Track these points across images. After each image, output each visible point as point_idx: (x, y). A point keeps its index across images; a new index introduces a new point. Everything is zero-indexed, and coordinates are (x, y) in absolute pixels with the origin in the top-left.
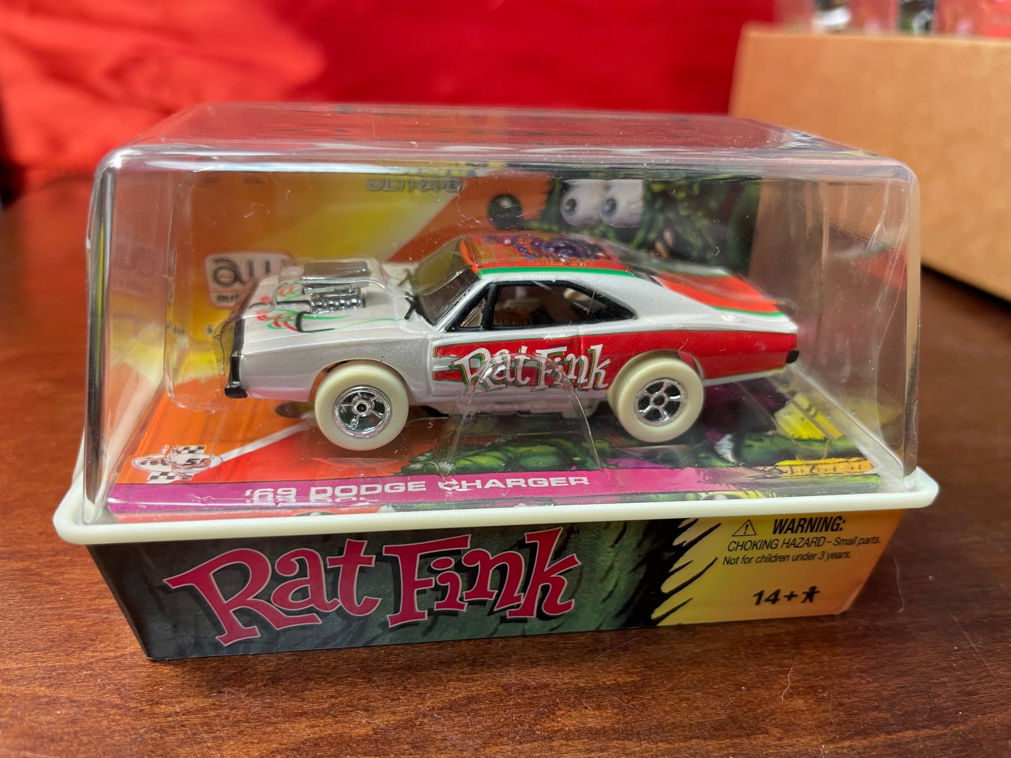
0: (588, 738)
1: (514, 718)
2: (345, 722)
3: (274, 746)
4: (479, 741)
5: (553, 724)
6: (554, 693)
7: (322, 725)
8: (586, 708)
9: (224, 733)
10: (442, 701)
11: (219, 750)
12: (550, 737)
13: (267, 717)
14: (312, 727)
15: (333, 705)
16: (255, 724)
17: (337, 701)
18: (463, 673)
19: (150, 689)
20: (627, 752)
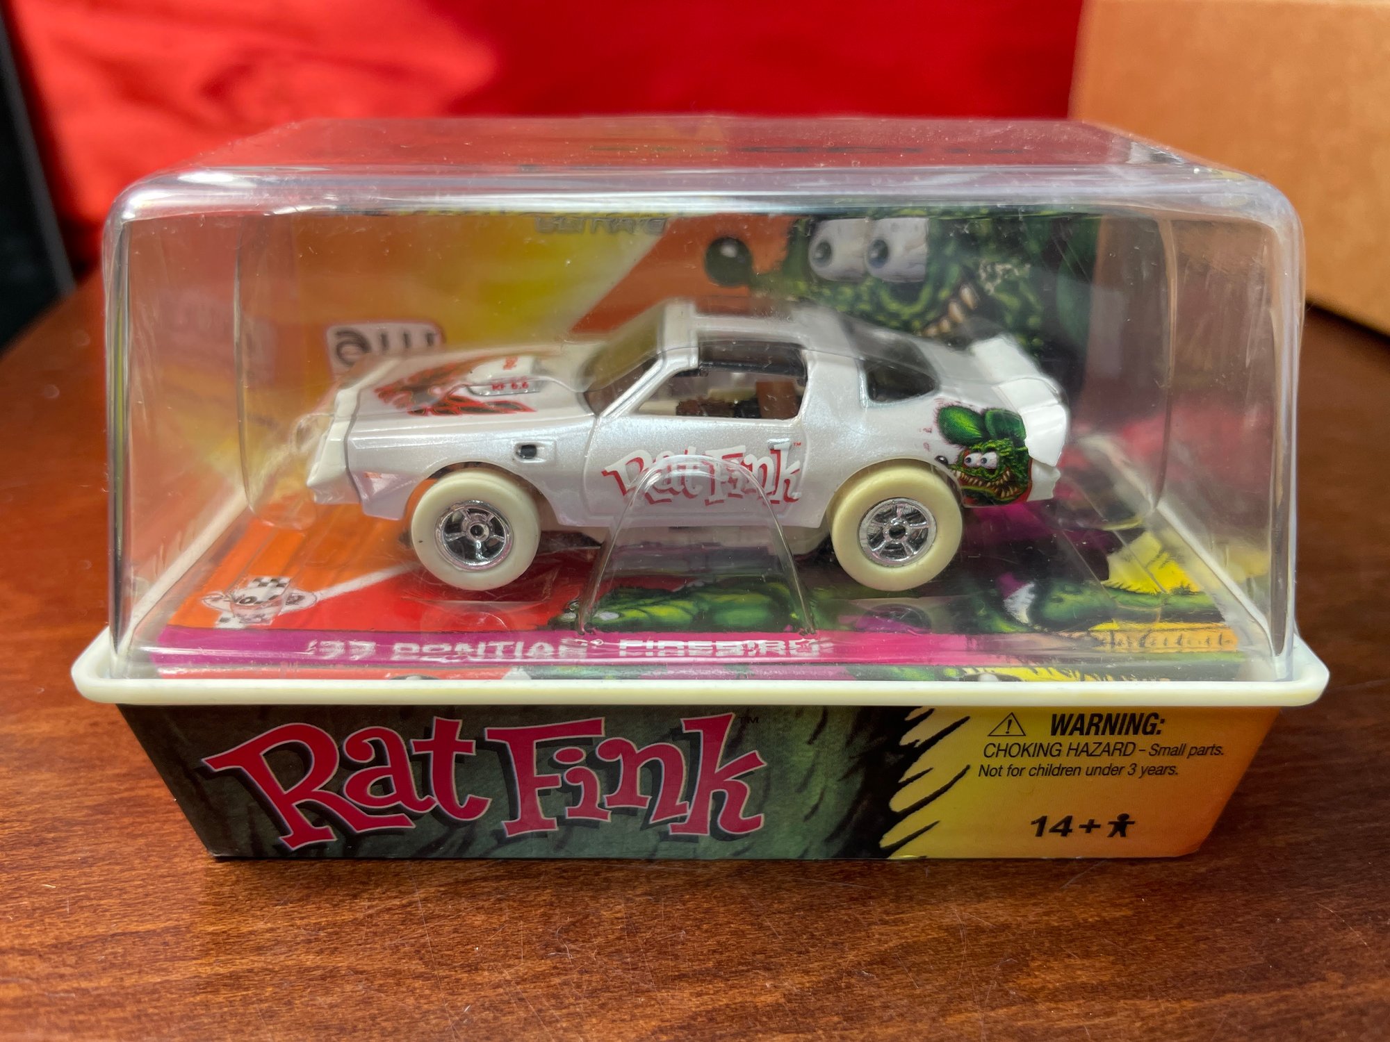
0: (1083, 998)
1: (974, 974)
2: (742, 987)
3: (653, 1023)
4: (935, 1008)
5: (1030, 980)
6: (1019, 937)
7: (711, 992)
8: (1069, 956)
9: (580, 1007)
10: (867, 953)
11: (580, 1032)
12: (1032, 999)
13: (634, 983)
14: (699, 995)
15: (719, 963)
16: (619, 993)
17: (724, 957)
18: (888, 914)
19: (462, 949)
20: (1142, 1015)
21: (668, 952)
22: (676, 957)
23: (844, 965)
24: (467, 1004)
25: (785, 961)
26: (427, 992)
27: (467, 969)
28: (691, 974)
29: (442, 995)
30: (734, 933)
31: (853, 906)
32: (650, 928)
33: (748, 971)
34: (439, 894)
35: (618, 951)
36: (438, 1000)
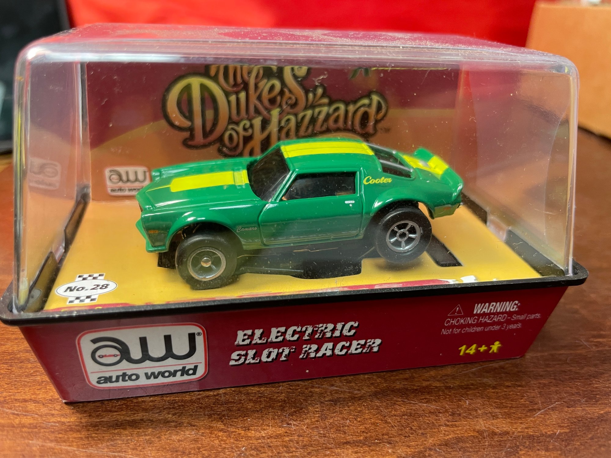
21: (341, 430)
22: (345, 433)
23: (427, 445)
24: (244, 446)
25: (398, 440)
26: (225, 438)
27: (244, 429)
28: (352, 442)
29: (232, 441)
30: (373, 424)
31: (431, 416)
32: (332, 417)
33: (380, 443)
34: (231, 391)
35: (317, 427)
36: (230, 443)
